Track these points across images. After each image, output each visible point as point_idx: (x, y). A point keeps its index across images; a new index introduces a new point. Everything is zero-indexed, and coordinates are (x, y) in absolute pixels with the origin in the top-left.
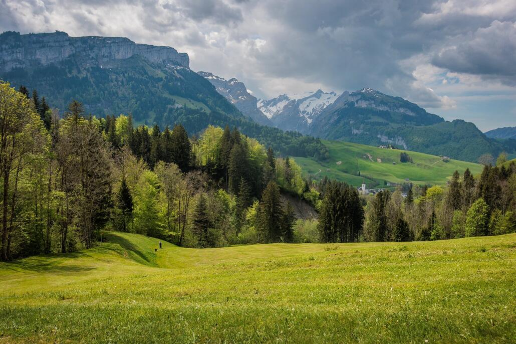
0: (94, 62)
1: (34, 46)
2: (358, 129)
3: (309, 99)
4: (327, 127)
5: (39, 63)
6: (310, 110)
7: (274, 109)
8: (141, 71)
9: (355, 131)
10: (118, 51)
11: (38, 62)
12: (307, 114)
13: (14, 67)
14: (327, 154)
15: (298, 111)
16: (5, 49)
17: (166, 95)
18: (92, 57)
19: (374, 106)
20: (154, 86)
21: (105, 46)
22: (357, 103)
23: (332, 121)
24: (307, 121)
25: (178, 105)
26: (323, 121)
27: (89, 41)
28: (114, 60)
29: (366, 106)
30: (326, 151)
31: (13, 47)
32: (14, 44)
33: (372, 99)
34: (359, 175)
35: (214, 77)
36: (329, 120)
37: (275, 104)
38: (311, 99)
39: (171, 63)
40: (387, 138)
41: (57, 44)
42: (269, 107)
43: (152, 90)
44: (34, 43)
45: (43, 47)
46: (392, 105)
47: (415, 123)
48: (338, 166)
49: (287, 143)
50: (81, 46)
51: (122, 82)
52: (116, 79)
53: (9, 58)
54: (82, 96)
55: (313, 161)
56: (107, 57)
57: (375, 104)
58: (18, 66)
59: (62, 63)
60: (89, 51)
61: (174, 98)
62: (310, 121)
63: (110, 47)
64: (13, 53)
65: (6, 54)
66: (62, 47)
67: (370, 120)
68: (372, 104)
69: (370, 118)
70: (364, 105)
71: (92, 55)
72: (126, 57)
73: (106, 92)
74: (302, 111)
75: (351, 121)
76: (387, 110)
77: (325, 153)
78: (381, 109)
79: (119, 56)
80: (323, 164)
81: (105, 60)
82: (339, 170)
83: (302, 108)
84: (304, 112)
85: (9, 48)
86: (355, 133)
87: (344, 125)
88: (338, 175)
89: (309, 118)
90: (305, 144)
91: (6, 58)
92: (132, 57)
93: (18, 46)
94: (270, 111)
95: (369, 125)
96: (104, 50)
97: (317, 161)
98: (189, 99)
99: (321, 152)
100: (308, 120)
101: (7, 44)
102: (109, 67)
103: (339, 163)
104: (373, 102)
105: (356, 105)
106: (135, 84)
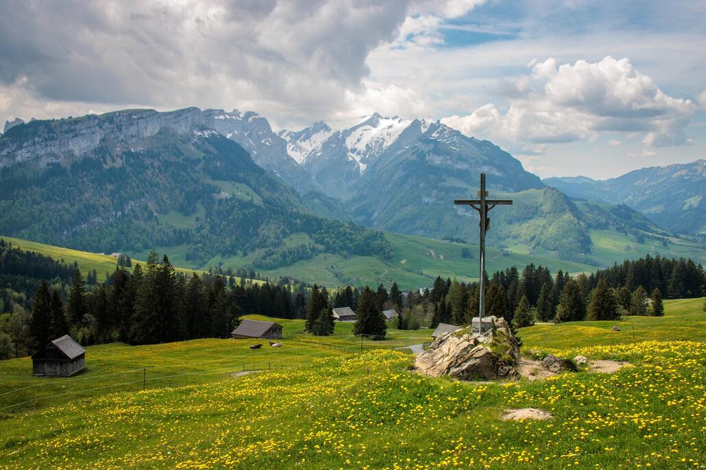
0: (124, 146)
1: (66, 135)
2: (429, 196)
3: (361, 128)
4: (390, 185)
5: (73, 155)
6: (361, 147)
7: (308, 146)
8: (174, 150)
9: (426, 200)
10: (146, 128)
11: (70, 154)
12: (359, 154)
13: (50, 162)
14: (392, 253)
15: (344, 151)
16: (38, 142)
17: (209, 181)
18: (122, 140)
19: (450, 162)
20: (195, 172)
21: (132, 124)
22: (429, 155)
23: (396, 177)
24: (359, 167)
25: (225, 195)
26: (384, 175)
27: (115, 119)
28: (143, 139)
29: (439, 163)
30: (391, 250)
31: (46, 140)
32: (47, 136)
33: (447, 154)
34: (422, 274)
35: (227, 116)
36: (392, 176)
37: (308, 137)
38: (365, 127)
39: (197, 129)
40: (464, 210)
41: (89, 131)
42: (298, 142)
43: (194, 177)
44: (66, 132)
45: (76, 136)
46: (473, 161)
47: (501, 186)
48: (403, 265)
49: (352, 241)
50: (108, 128)
51: (159, 168)
52: (152, 164)
53: (43, 152)
54: (126, 192)
55: (378, 261)
56: (135, 136)
57: (451, 159)
58: (54, 161)
59: (94, 151)
60: (118, 133)
61: (217, 183)
62: (363, 167)
63: (138, 123)
64: (47, 146)
65: (40, 147)
66: (93, 133)
67: (444, 184)
68: (447, 159)
69: (444, 180)
70: (437, 160)
71: (122, 137)
72: (155, 134)
73: (147, 183)
74: (350, 149)
75: (420, 183)
76: (467, 169)
77: (389, 252)
78: (459, 167)
79: (147, 134)
80: (388, 263)
81: (134, 140)
82: (404, 269)
83: (349, 143)
84: (353, 151)
85: (42, 142)
86: (426, 201)
87: (411, 188)
88: (403, 276)
89: (361, 161)
90: (370, 241)
91: (39, 153)
92: (160, 133)
93: (53, 139)
94: (300, 149)
95: (443, 193)
96: (132, 128)
97: (382, 260)
98: (233, 182)
99: (386, 251)
100: (361, 164)
101: (40, 136)
102: (140, 149)
103: (403, 261)
104: (448, 157)
105: (427, 158)
106: (175, 171)
